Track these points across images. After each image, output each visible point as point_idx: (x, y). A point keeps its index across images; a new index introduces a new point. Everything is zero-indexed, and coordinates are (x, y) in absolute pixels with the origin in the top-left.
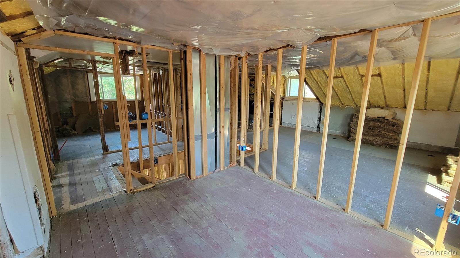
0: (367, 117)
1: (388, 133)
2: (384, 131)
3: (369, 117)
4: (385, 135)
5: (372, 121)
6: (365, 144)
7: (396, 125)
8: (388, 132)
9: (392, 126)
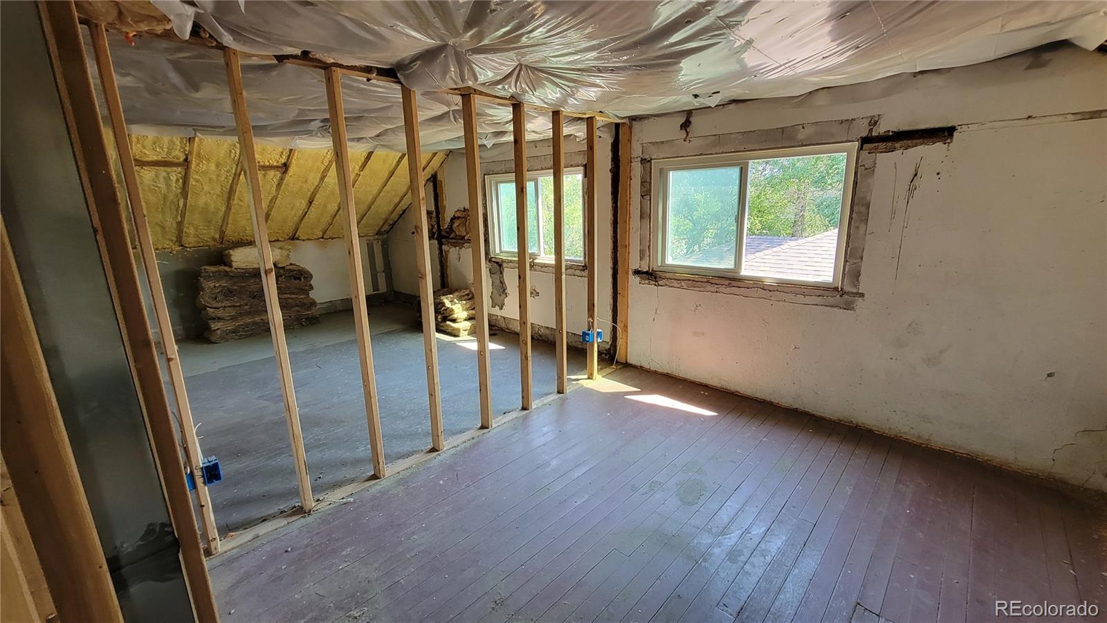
0: (239, 270)
1: (294, 296)
2: (285, 294)
3: (244, 269)
4: (290, 301)
5: (251, 277)
6: (257, 334)
7: (301, 275)
8: (293, 294)
9: (295, 280)
